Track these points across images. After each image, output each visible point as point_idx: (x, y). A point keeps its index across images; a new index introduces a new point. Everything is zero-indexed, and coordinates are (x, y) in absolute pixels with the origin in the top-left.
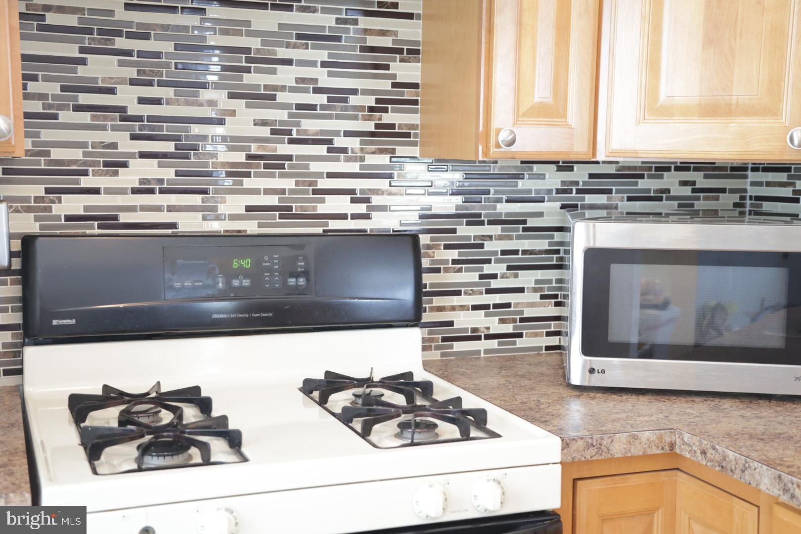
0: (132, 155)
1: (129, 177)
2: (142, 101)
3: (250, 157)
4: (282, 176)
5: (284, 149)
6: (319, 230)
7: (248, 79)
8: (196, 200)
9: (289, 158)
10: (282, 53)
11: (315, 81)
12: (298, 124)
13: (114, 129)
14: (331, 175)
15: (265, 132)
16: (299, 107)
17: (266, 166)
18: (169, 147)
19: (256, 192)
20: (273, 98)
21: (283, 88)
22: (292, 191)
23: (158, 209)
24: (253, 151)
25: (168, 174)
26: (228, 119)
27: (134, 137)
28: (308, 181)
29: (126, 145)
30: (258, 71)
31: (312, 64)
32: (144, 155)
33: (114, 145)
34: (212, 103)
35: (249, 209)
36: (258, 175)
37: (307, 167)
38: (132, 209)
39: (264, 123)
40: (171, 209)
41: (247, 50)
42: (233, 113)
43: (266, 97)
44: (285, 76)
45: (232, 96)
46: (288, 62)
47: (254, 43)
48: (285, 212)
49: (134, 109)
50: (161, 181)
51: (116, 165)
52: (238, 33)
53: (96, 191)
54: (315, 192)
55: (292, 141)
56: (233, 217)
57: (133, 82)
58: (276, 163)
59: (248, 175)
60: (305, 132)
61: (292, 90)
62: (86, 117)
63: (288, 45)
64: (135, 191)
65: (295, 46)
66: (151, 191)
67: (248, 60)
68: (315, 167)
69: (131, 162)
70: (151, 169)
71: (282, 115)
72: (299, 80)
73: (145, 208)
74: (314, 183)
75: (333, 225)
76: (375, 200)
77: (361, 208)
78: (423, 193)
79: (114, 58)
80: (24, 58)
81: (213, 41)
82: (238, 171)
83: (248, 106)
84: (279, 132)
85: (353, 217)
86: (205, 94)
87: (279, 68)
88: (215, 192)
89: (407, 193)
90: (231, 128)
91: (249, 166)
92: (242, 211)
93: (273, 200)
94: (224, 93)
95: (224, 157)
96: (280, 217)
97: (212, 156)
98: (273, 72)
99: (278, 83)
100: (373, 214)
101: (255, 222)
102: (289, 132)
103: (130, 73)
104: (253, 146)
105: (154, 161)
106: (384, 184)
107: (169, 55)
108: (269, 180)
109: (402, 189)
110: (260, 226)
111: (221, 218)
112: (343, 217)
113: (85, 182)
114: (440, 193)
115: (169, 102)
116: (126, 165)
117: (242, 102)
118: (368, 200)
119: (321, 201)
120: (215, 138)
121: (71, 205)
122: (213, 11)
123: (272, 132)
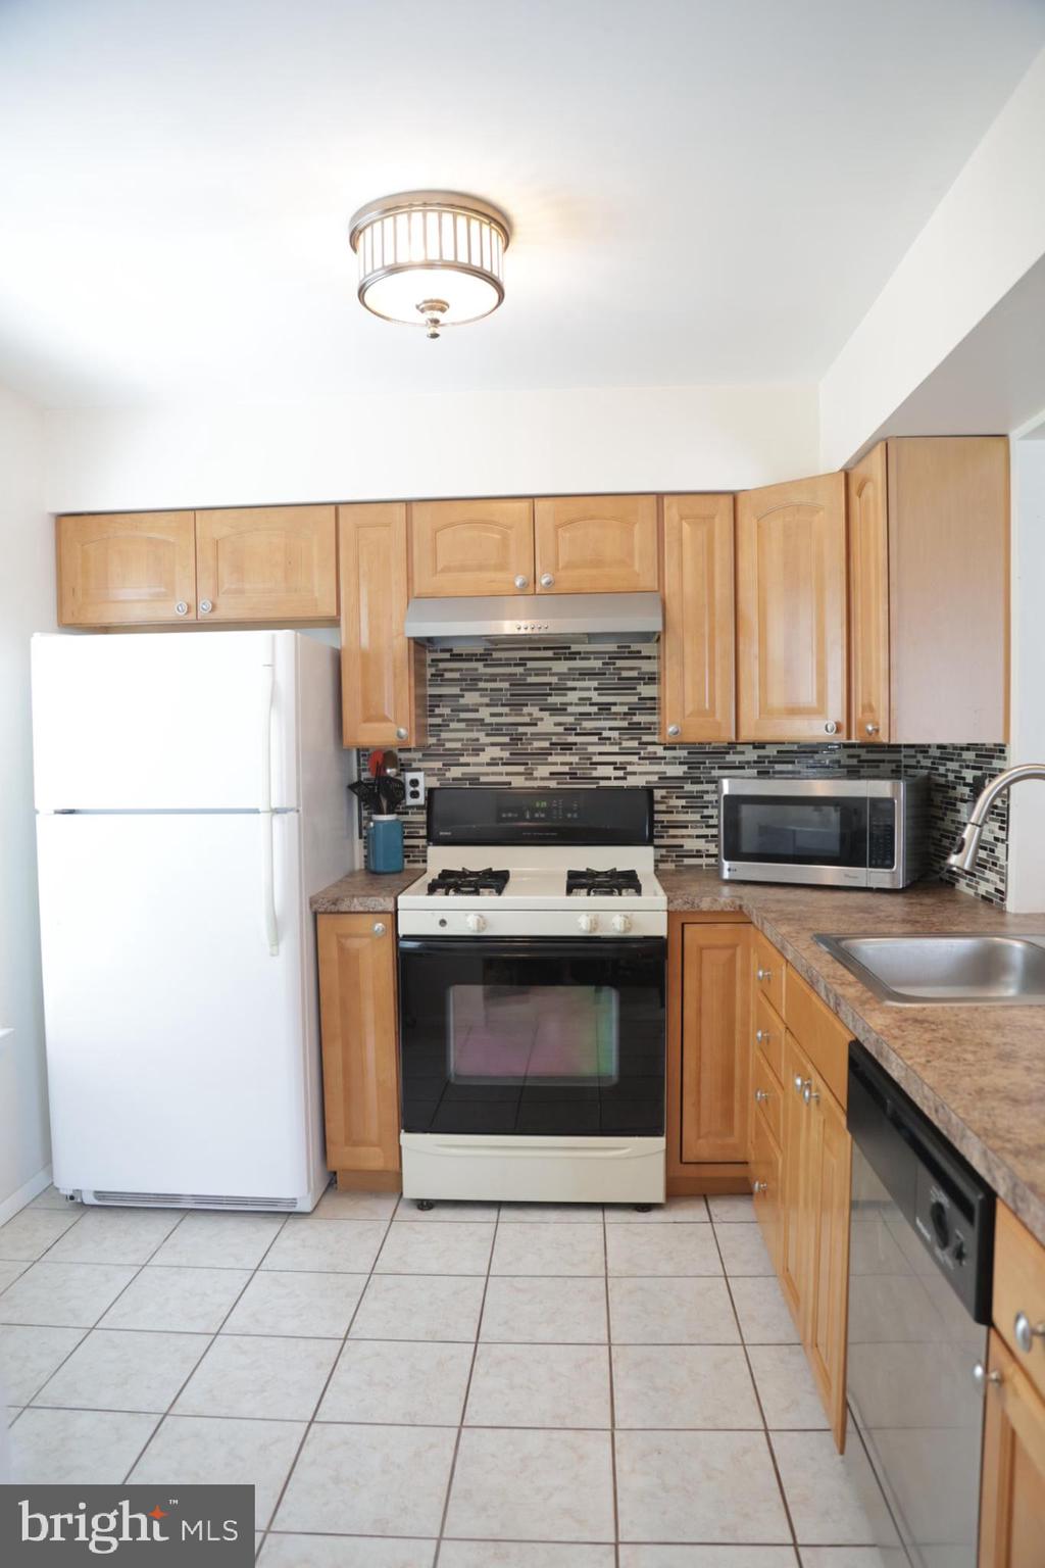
0: (487, 745)
1: (484, 757)
2: (492, 715)
3: (551, 744)
4: (571, 754)
5: (572, 739)
6: (594, 786)
7: (551, 700)
8: (521, 769)
9: (575, 744)
10: (570, 684)
11: (590, 699)
12: (580, 724)
13: (478, 730)
14: (600, 754)
15: (560, 729)
16: (581, 714)
17: (561, 749)
18: (506, 739)
19: (555, 764)
20: (566, 709)
21: (571, 704)
22: (577, 764)
23: (501, 774)
24: (554, 741)
25: (506, 754)
26: (539, 723)
27: (487, 735)
28: (588, 757)
29: (484, 739)
30: (556, 695)
31: (588, 689)
32: (493, 744)
33: (477, 740)
34: (530, 715)
35: (551, 774)
36: (556, 754)
37: (586, 749)
38: (487, 774)
39: (560, 724)
40: (508, 774)
41: (550, 684)
42: (542, 719)
43: (561, 710)
44: (573, 697)
45: (541, 710)
46: (574, 689)
47: (554, 680)
48: (573, 775)
49: (488, 720)
50: (502, 759)
51: (477, 751)
52: (545, 675)
53: (468, 765)
54: (591, 764)
55: (577, 734)
56: (542, 779)
57: (487, 705)
58: (567, 747)
59: (551, 754)
60: (585, 729)
61: (576, 704)
62: (462, 725)
63: (574, 680)
64: (488, 764)
65: (578, 680)
66: (497, 764)
67: (551, 689)
68: (591, 749)
69: (486, 748)
70: (496, 752)
71: (571, 719)
72: (580, 699)
73: (493, 774)
74: (590, 759)
75: (603, 783)
76: (630, 768)
77: (620, 773)
78: (660, 764)
79: (478, 693)
80: (431, 696)
81: (531, 680)
82: (545, 753)
83: (551, 715)
84: (569, 729)
85: (616, 778)
86: (526, 710)
87: (569, 693)
88: (532, 764)
89: (650, 764)
90: (541, 728)
91: (551, 749)
92: (548, 775)
93: (566, 769)
94: (537, 708)
95: (537, 744)
96: (571, 778)
97: (530, 744)
98: (565, 695)
99: (568, 701)
100: (628, 777)
101: (556, 781)
102: (575, 729)
103: (486, 700)
104: (554, 738)
105: (499, 748)
106: (635, 759)
107: (507, 690)
108: (564, 757)
109: (647, 762)
110: (558, 784)
111: (536, 779)
112: (609, 778)
113: (463, 760)
114: (673, 764)
115: (506, 715)
116: (483, 750)
117: (547, 713)
118: (625, 768)
119: (596, 769)
120: (532, 734)
121: (455, 772)
122: (530, 664)
123: (565, 729)
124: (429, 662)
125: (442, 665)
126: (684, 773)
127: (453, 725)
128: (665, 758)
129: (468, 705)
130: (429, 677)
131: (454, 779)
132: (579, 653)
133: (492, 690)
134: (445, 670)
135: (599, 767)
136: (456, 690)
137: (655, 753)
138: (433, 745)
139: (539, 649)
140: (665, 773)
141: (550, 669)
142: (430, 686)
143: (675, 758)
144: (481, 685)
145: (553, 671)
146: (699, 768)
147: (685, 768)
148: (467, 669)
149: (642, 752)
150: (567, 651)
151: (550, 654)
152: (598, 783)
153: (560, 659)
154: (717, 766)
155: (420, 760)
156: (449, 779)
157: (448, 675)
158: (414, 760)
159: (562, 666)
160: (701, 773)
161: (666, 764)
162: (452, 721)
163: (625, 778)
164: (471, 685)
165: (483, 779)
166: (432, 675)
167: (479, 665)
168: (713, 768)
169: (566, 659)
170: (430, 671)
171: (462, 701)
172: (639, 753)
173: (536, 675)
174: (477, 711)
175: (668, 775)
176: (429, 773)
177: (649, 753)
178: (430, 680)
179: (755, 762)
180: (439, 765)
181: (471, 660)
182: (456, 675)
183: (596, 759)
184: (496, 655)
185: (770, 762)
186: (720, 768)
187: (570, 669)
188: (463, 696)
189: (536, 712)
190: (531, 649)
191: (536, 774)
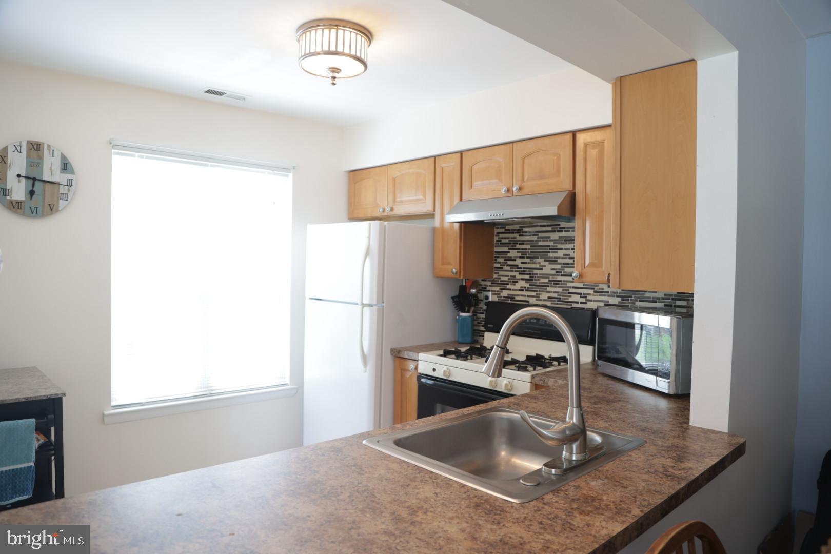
0: (519, 279)
1: (518, 286)
2: (522, 263)
3: (549, 281)
4: (559, 287)
5: (559, 278)
6: (569, 307)
7: (550, 255)
8: (534, 294)
9: (561, 281)
10: (559, 246)
11: (569, 255)
12: (564, 270)
13: (516, 271)
14: (574, 288)
15: (554, 272)
16: (564, 264)
17: (554, 284)
18: (527, 277)
19: (550, 292)
20: (557, 261)
21: (559, 258)
22: (561, 293)
23: (524, 296)
24: (550, 279)
25: (527, 285)
26: (544, 268)
27: (520, 274)
28: (566, 289)
29: (518, 276)
30: (553, 252)
31: (568, 249)
32: (522, 279)
33: (515, 276)
34: (539, 263)
35: (549, 298)
36: (552, 287)
37: (566, 284)
38: (518, 295)
39: (553, 269)
40: (528, 296)
41: (549, 246)
42: (545, 266)
43: (553, 261)
44: (560, 253)
45: (545, 261)
46: (561, 249)
47: (551, 243)
48: (559, 299)
49: (520, 265)
50: (525, 287)
51: (515, 282)
52: (547, 241)
53: (510, 290)
54: (569, 293)
55: (562, 276)
56: (544, 300)
57: (520, 257)
58: (557, 283)
59: (548, 286)
60: (566, 272)
61: (562, 258)
62: (508, 268)
63: (562, 243)
64: (520, 290)
65: (563, 244)
66: (523, 290)
67: (550, 249)
68: (569, 284)
69: (519, 281)
70: (522, 284)
71: (559, 267)
72: (564, 255)
73: (522, 296)
74: (568, 290)
75: (574, 305)
76: (589, 297)
77: (583, 300)
78: (606, 296)
79: (516, 251)
80: (496, 252)
81: (541, 243)
82: (545, 286)
83: (550, 264)
84: (558, 272)
85: (581, 303)
86: (538, 260)
87: (559, 251)
88: (540, 291)
89: (600, 295)
90: (545, 271)
91: (549, 283)
92: (547, 298)
93: (555, 295)
94: (543, 260)
95: (543, 280)
96: (558, 301)
97: (539, 280)
98: (556, 252)
99: (558, 256)
100: (588, 302)
101: (550, 302)
102: (561, 272)
103: (520, 255)
104: (550, 277)
105: (524, 281)
106: (591, 292)
107: (529, 249)
108: (555, 288)
109: (599, 294)
110: (552, 304)
111: (541, 300)
112: (577, 303)
113: (508, 287)
114: (614, 296)
115: (529, 263)
116: (517, 282)
117: (548, 262)
118: (586, 297)
119: (570, 296)
120: (540, 274)
121: (505, 293)
122: (541, 235)
123: (557, 272)
124: (495, 234)
125: (501, 236)
126: (619, 302)
127: (505, 268)
128: (608, 292)
129: (511, 257)
130: (495, 242)
131: (504, 297)
132: (564, 228)
133: (522, 249)
134: (502, 238)
135: (572, 295)
136: (506, 249)
137: (603, 289)
138: (496, 278)
139: (544, 226)
140: (608, 302)
141: (549, 237)
142: (496, 246)
143: (614, 293)
144: (518, 246)
145: (552, 238)
146: (628, 300)
147: (620, 299)
148: (512, 238)
149: (596, 287)
150: (558, 227)
151: (550, 229)
152: (572, 305)
153: (554, 232)
154: (639, 299)
155: (490, 286)
156: (501, 297)
157: (503, 241)
158: (488, 286)
159: (555, 236)
160: (630, 303)
161: (609, 296)
162: (504, 265)
163: (585, 303)
164: (513, 246)
165: (517, 298)
166: (497, 241)
167: (517, 236)
168: (637, 301)
169: (558, 231)
170: (496, 239)
171: (509, 255)
172: (594, 289)
173: (543, 241)
174: (515, 260)
175: (609, 303)
176: (494, 293)
177: (600, 289)
178: (496, 244)
179: (663, 298)
180: (497, 289)
181: (513, 233)
182: (507, 241)
183: (572, 290)
184: (525, 230)
185: (672, 299)
186: (640, 301)
187: (560, 237)
188: (509, 252)
189: (541, 261)
190: (541, 226)
191: (541, 297)
